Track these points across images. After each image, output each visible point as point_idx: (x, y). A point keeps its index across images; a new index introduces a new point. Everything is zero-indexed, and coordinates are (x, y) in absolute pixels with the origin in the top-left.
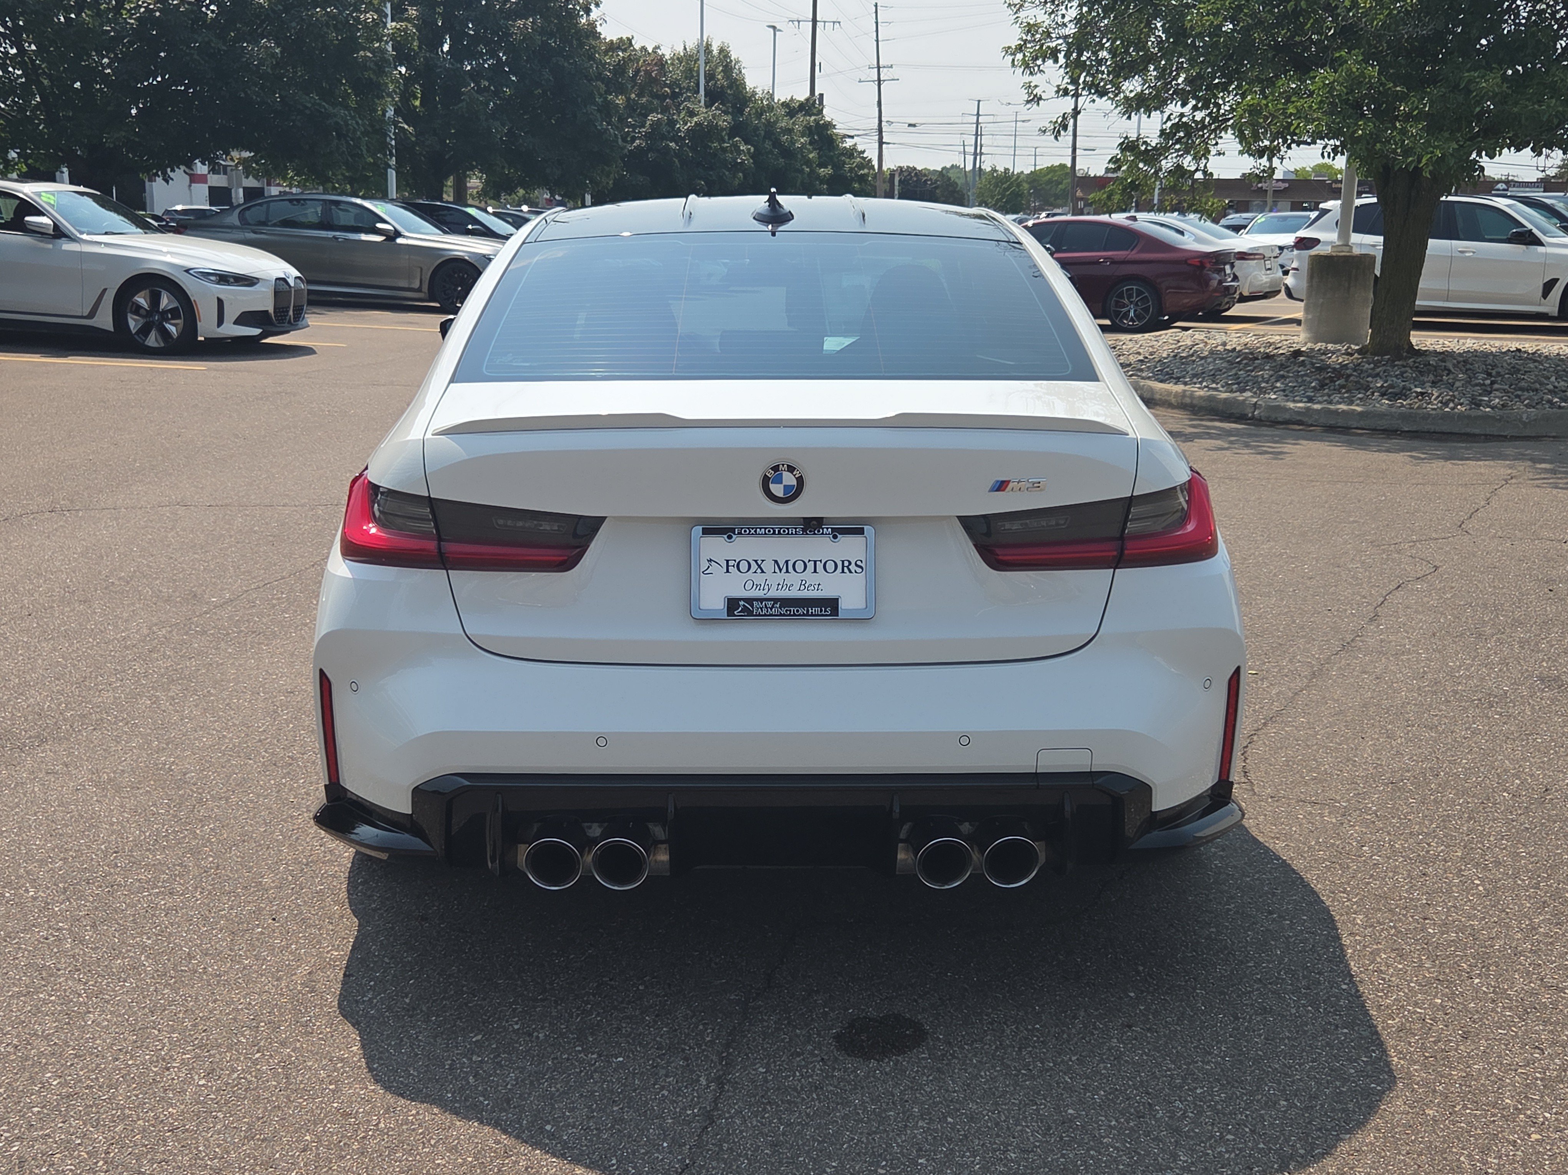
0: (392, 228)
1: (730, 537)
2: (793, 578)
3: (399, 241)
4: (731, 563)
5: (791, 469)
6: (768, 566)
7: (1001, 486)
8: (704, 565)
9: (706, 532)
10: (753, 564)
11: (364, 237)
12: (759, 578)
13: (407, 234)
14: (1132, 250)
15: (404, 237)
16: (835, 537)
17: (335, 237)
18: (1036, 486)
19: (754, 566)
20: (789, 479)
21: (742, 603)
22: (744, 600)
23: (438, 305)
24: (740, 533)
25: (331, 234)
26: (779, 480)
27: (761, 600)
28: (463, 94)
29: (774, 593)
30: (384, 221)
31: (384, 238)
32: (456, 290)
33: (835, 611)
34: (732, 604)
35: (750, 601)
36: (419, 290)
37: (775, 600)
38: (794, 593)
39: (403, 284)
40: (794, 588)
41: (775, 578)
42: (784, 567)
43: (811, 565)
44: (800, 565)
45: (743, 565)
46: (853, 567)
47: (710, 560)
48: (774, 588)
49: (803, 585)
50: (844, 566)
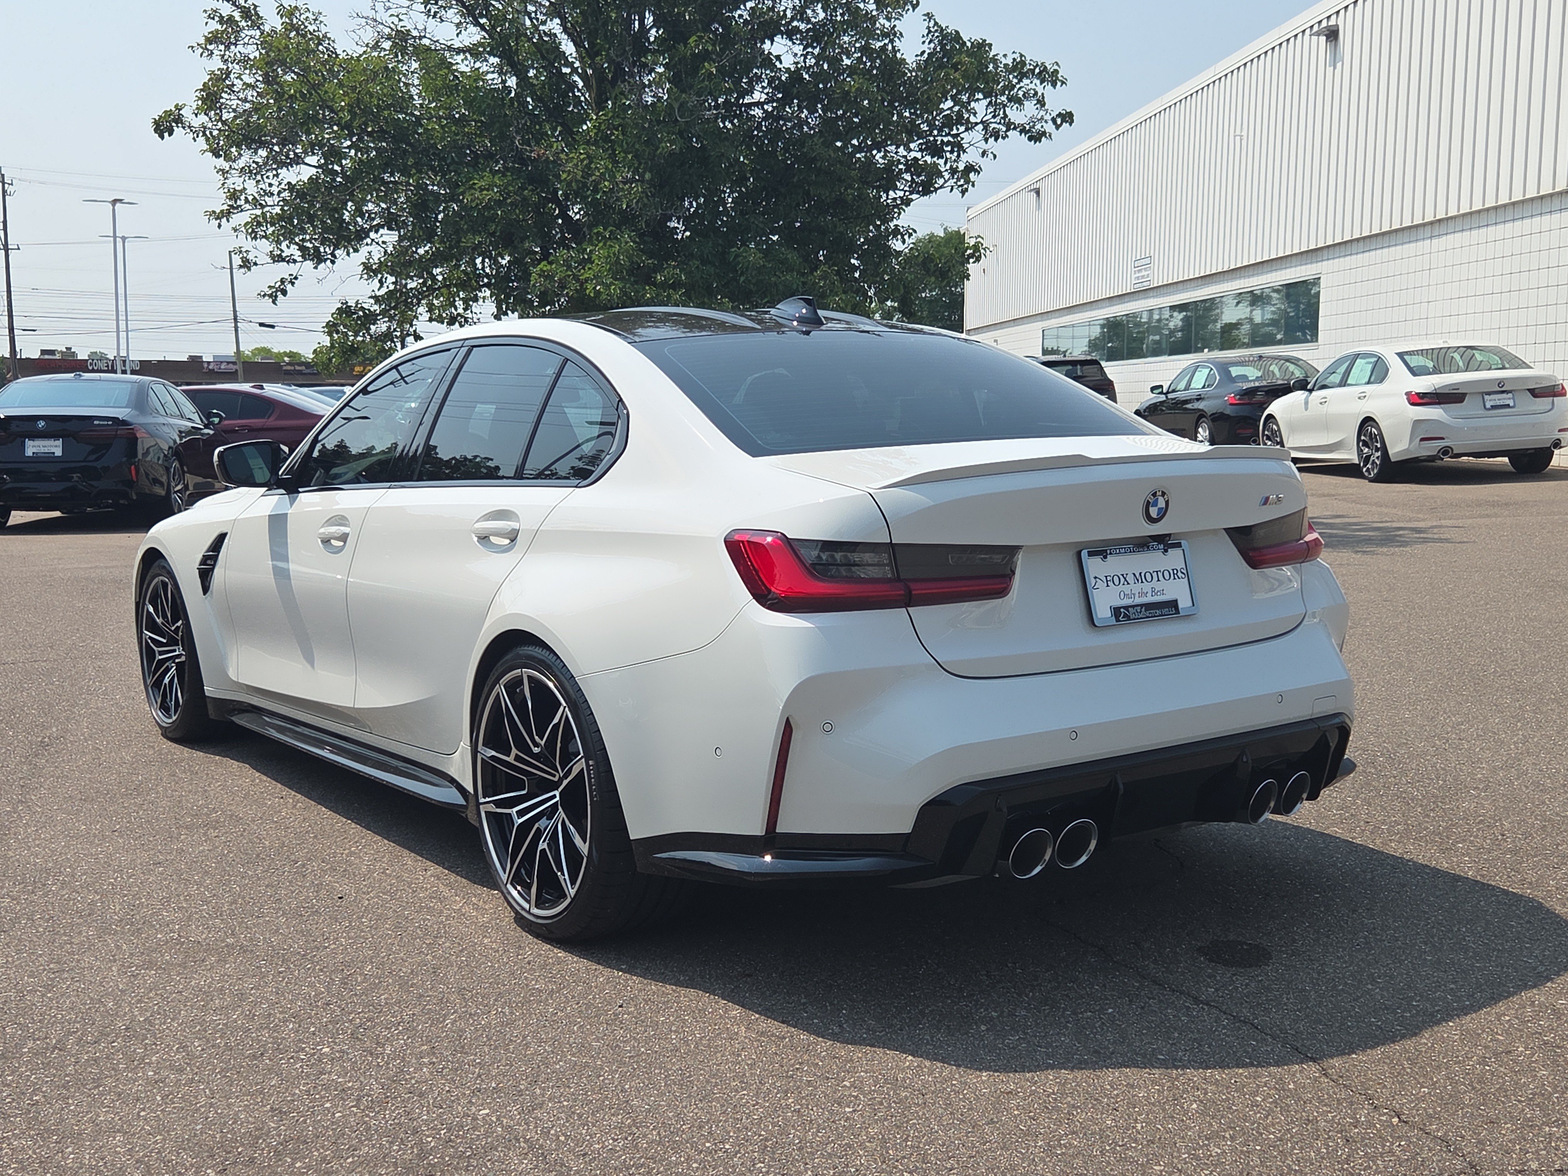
1: (1105, 557)
2: (1146, 587)
4: (1109, 578)
5: (1163, 494)
6: (1130, 578)
8: (1093, 581)
9: (1090, 554)
10: (1121, 577)
12: (1127, 589)
14: (269, 418)
16: (1166, 551)
19: (1122, 580)
20: (1161, 503)
21: (1122, 610)
22: (1124, 607)
24: (1111, 554)
26: (1155, 504)
27: (1133, 606)
29: (1138, 601)
33: (1177, 612)
34: (1117, 612)
35: (1126, 608)
37: (1142, 606)
38: (1149, 599)
40: (1149, 595)
41: (1136, 588)
42: (1139, 578)
43: (1155, 575)
44: (1148, 575)
45: (1116, 579)
46: (1180, 574)
47: (1095, 578)
48: (1137, 595)
49: (1154, 592)
50: (1174, 574)
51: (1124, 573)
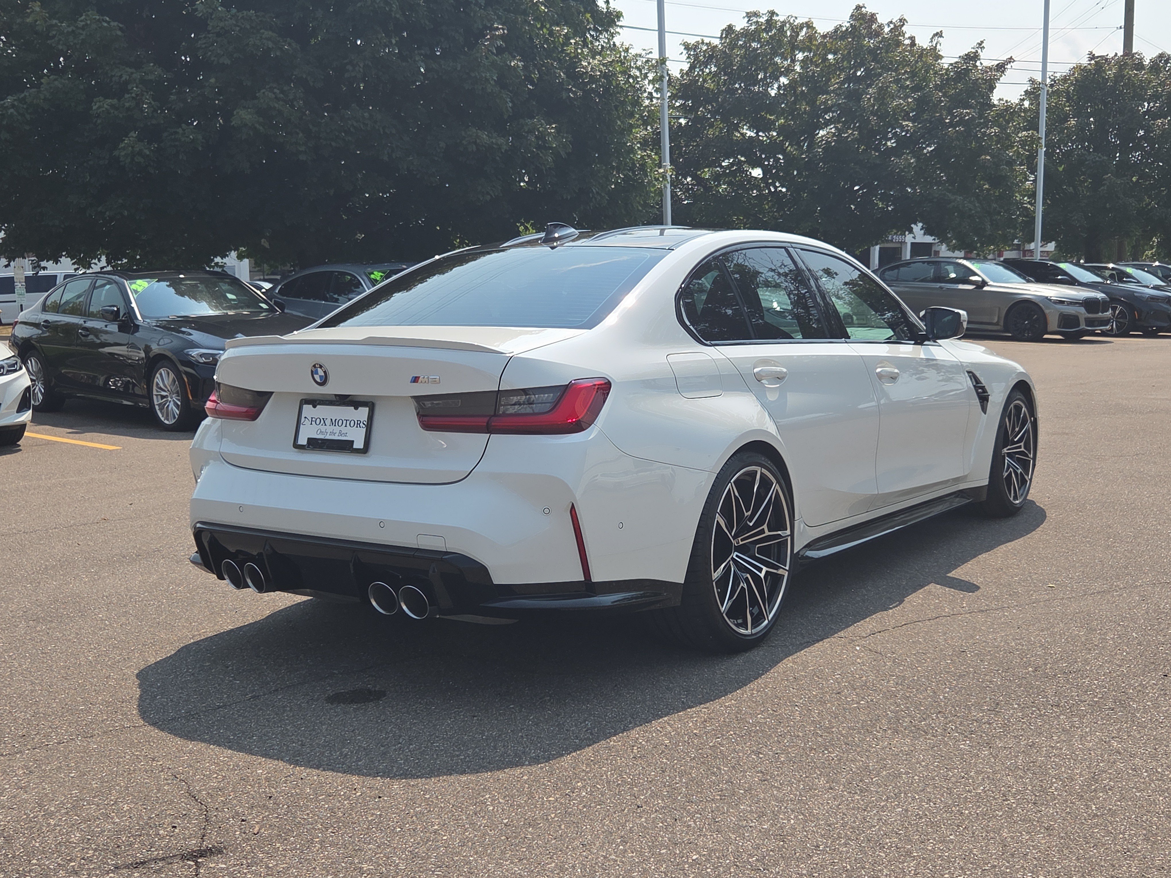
0: (980, 279)
1: (315, 405)
2: (337, 429)
3: (986, 288)
4: (314, 419)
5: (321, 367)
6: (328, 422)
7: (415, 380)
8: (303, 419)
9: (306, 402)
11: (961, 287)
12: (323, 428)
13: (991, 283)
15: (988, 285)
16: (356, 407)
17: (941, 288)
18: (434, 381)
19: (322, 421)
20: (321, 372)
22: (315, 439)
23: (1010, 335)
24: (320, 404)
25: (939, 285)
27: (323, 440)
28: (1104, 180)
29: (328, 437)
30: (975, 274)
31: (974, 287)
32: (1024, 323)
33: (352, 449)
34: (311, 441)
36: (997, 324)
38: (336, 438)
39: (986, 319)
40: (336, 435)
41: (329, 428)
42: (334, 423)
43: (345, 422)
44: (340, 422)
45: (318, 421)
46: (361, 425)
47: (305, 418)
48: (328, 434)
49: (341, 434)
50: (358, 424)
51: (325, 418)
